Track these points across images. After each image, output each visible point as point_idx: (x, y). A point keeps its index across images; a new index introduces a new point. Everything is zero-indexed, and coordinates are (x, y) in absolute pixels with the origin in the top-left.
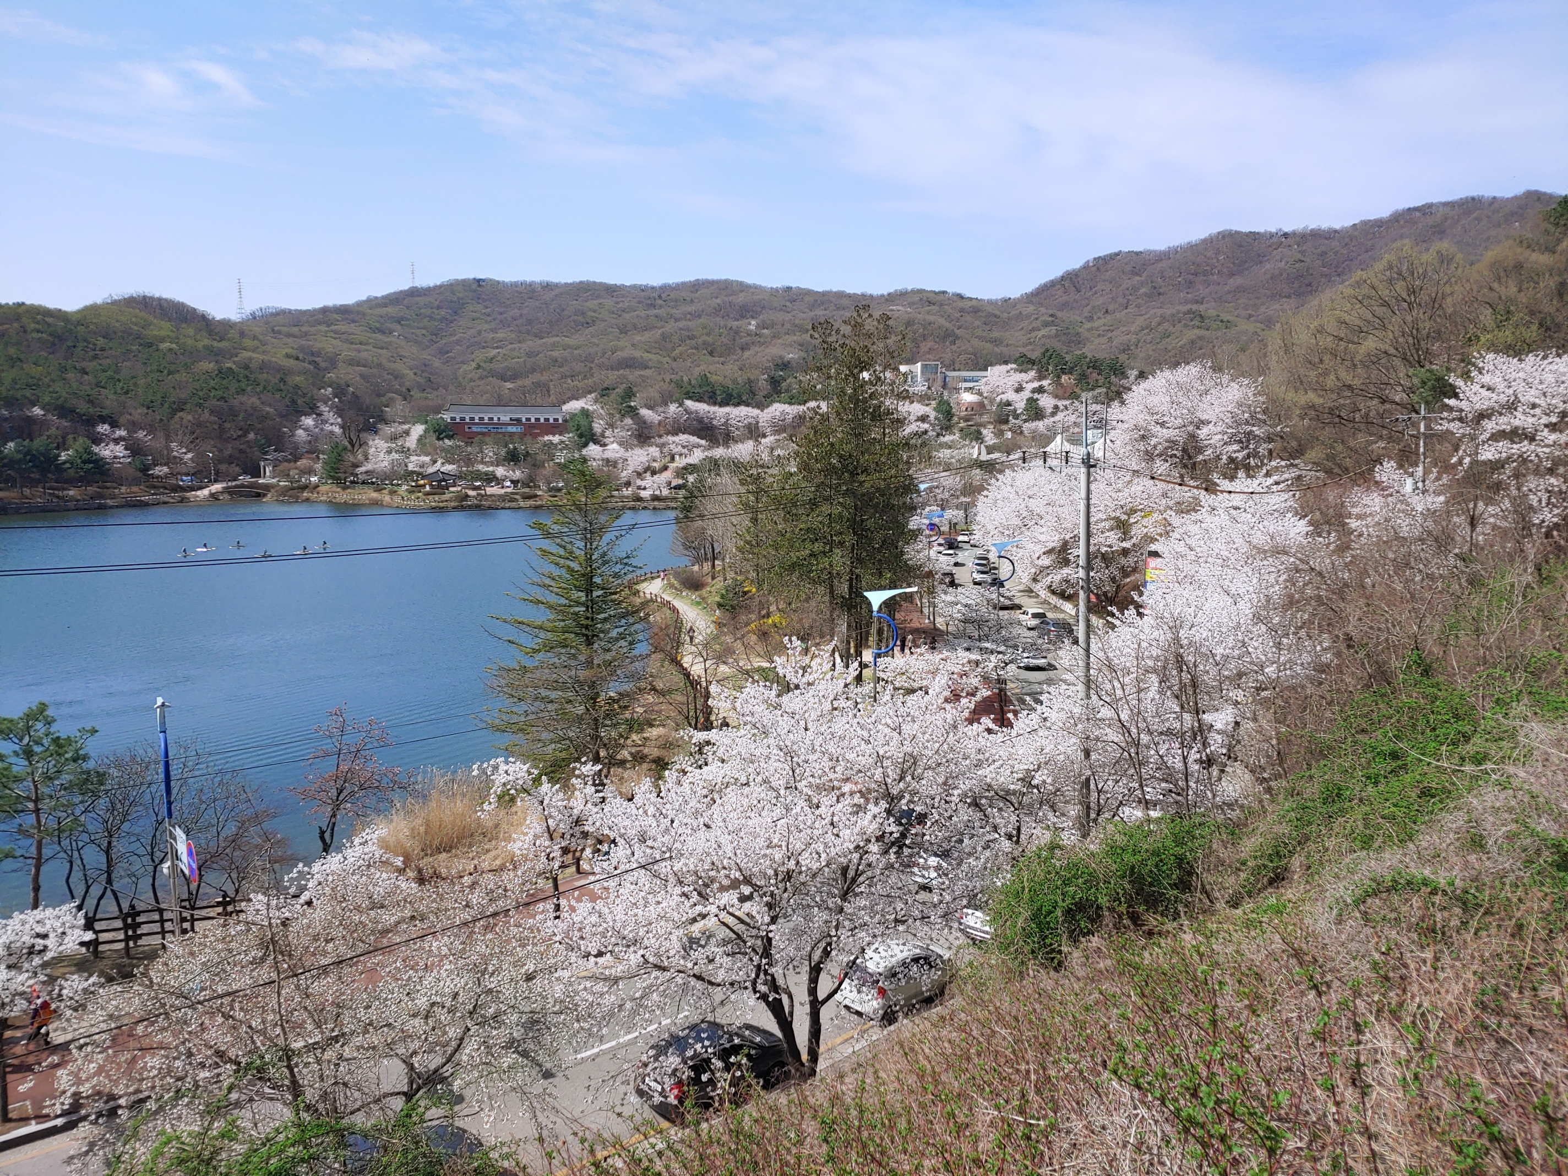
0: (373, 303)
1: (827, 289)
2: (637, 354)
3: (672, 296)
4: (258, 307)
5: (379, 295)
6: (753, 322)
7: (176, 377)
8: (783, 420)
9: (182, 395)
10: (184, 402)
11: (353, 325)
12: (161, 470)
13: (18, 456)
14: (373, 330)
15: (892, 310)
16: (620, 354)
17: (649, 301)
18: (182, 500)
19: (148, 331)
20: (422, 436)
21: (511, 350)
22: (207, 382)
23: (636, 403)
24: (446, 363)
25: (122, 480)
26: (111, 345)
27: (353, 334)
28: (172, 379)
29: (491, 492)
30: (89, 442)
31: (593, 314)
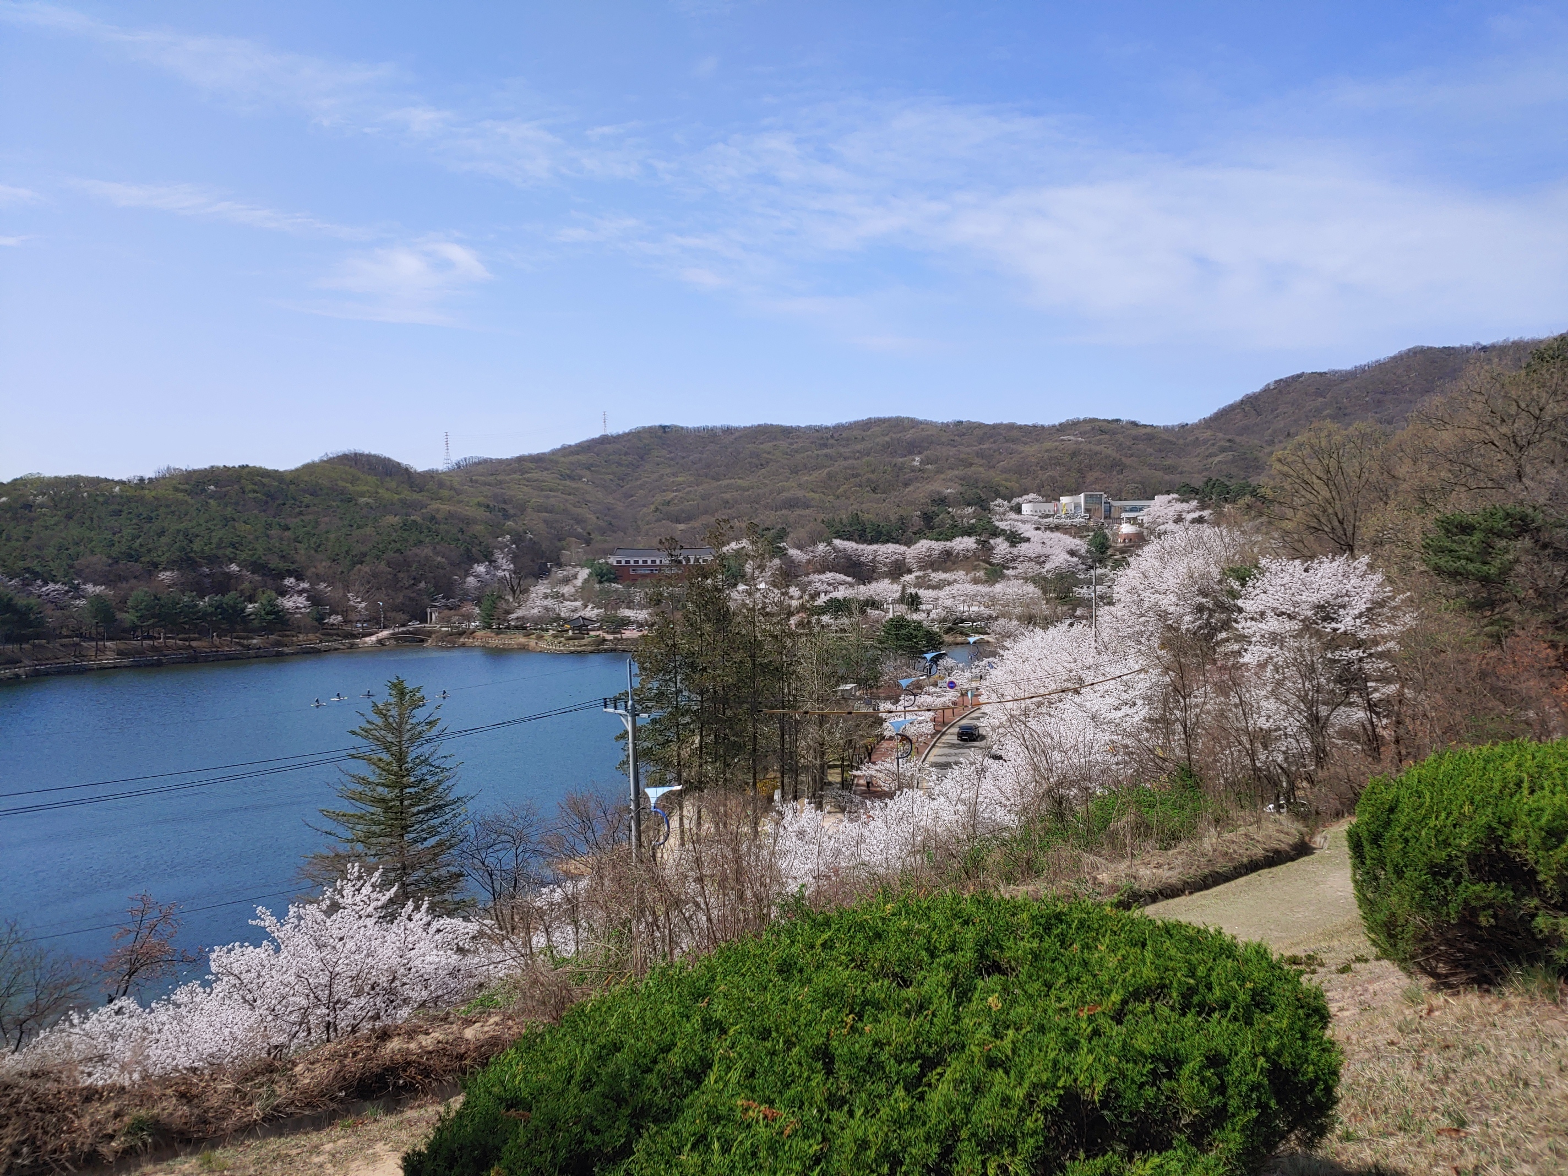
0: (567, 451)
1: (998, 421)
2: (800, 493)
5: (573, 443)
6: (917, 459)
7: (362, 531)
8: (929, 556)
9: (364, 549)
10: (365, 555)
11: (545, 473)
12: (336, 619)
13: (210, 610)
14: (564, 477)
15: (1063, 440)
16: (785, 495)
17: (822, 442)
18: (352, 646)
19: (351, 487)
20: (586, 579)
21: (688, 493)
22: (390, 534)
23: (784, 544)
24: (628, 507)
25: (300, 629)
26: (315, 502)
27: (544, 481)
28: (357, 533)
29: (628, 636)
30: (275, 595)
31: (768, 456)
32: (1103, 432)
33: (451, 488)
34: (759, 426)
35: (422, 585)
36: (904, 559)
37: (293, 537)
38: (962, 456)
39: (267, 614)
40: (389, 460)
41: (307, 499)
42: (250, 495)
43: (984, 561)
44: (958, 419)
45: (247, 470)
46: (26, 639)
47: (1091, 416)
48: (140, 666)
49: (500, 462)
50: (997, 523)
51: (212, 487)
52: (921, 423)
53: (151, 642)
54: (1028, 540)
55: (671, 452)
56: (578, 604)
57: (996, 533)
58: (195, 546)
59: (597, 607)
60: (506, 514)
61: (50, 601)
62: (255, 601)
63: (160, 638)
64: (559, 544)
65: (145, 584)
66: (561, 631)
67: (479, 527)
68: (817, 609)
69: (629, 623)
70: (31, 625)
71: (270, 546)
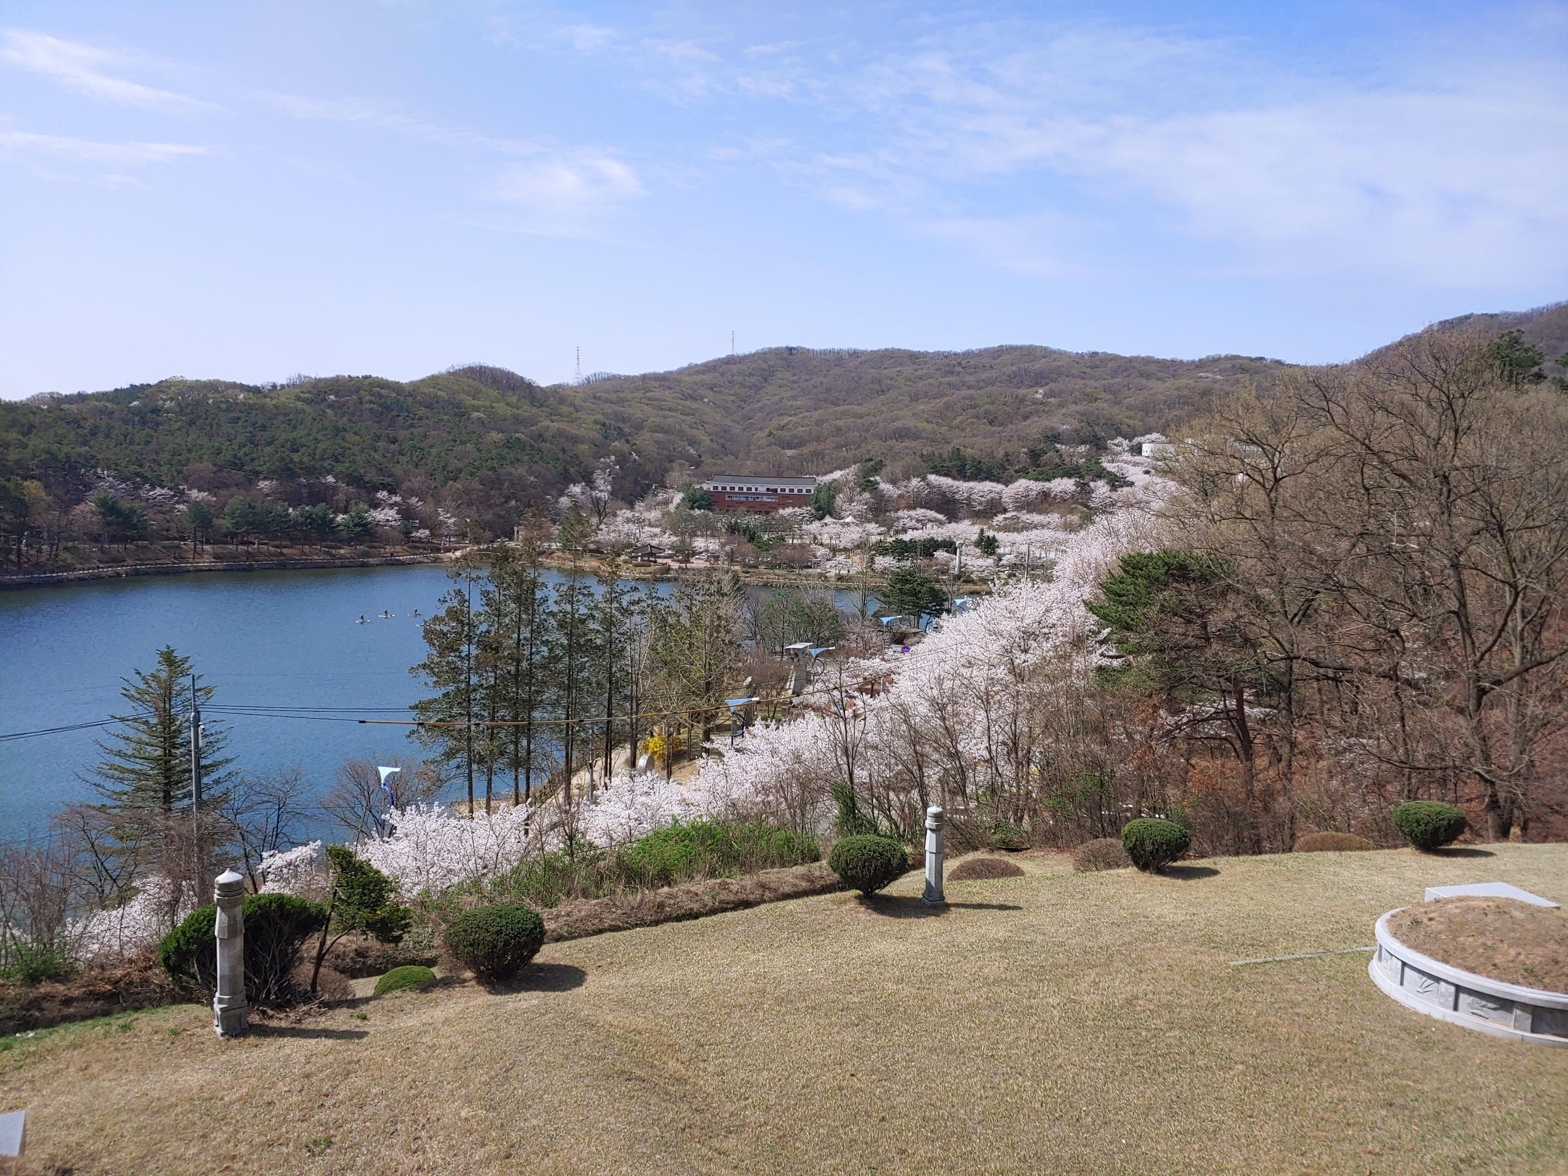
0: (693, 370)
1: (1135, 354)
2: (913, 423)
3: (972, 362)
5: (699, 362)
6: (1040, 391)
7: (462, 447)
8: (1026, 496)
9: (460, 465)
10: (460, 471)
11: (667, 393)
12: (423, 533)
13: (301, 520)
14: (685, 397)
15: (1201, 377)
16: (898, 424)
17: (948, 369)
18: (436, 560)
19: (469, 401)
20: (679, 504)
21: (804, 418)
22: (489, 451)
23: (878, 478)
24: (745, 429)
25: (388, 541)
26: (429, 415)
27: (665, 401)
28: (458, 449)
29: (693, 565)
30: (366, 507)
31: (890, 382)
32: (1243, 370)
33: (571, 405)
34: (886, 350)
35: (513, 503)
36: (1001, 498)
37: (398, 449)
38: (1088, 390)
39: (355, 525)
40: (513, 374)
41: (422, 411)
42: (367, 406)
43: (1082, 504)
44: (1093, 350)
45: (369, 380)
46: (133, 539)
47: (1234, 353)
48: (231, 570)
49: (627, 378)
50: (1105, 465)
51: (332, 397)
52: (1055, 352)
53: (245, 548)
54: (1132, 484)
55: (794, 375)
56: (657, 530)
57: (1101, 474)
58: (296, 457)
59: (675, 534)
60: (621, 434)
61: (155, 505)
62: (345, 512)
63: (254, 544)
64: (668, 465)
65: (244, 493)
66: (631, 557)
67: (584, 447)
68: (882, 549)
69: (701, 553)
70: (134, 527)
71: (370, 459)
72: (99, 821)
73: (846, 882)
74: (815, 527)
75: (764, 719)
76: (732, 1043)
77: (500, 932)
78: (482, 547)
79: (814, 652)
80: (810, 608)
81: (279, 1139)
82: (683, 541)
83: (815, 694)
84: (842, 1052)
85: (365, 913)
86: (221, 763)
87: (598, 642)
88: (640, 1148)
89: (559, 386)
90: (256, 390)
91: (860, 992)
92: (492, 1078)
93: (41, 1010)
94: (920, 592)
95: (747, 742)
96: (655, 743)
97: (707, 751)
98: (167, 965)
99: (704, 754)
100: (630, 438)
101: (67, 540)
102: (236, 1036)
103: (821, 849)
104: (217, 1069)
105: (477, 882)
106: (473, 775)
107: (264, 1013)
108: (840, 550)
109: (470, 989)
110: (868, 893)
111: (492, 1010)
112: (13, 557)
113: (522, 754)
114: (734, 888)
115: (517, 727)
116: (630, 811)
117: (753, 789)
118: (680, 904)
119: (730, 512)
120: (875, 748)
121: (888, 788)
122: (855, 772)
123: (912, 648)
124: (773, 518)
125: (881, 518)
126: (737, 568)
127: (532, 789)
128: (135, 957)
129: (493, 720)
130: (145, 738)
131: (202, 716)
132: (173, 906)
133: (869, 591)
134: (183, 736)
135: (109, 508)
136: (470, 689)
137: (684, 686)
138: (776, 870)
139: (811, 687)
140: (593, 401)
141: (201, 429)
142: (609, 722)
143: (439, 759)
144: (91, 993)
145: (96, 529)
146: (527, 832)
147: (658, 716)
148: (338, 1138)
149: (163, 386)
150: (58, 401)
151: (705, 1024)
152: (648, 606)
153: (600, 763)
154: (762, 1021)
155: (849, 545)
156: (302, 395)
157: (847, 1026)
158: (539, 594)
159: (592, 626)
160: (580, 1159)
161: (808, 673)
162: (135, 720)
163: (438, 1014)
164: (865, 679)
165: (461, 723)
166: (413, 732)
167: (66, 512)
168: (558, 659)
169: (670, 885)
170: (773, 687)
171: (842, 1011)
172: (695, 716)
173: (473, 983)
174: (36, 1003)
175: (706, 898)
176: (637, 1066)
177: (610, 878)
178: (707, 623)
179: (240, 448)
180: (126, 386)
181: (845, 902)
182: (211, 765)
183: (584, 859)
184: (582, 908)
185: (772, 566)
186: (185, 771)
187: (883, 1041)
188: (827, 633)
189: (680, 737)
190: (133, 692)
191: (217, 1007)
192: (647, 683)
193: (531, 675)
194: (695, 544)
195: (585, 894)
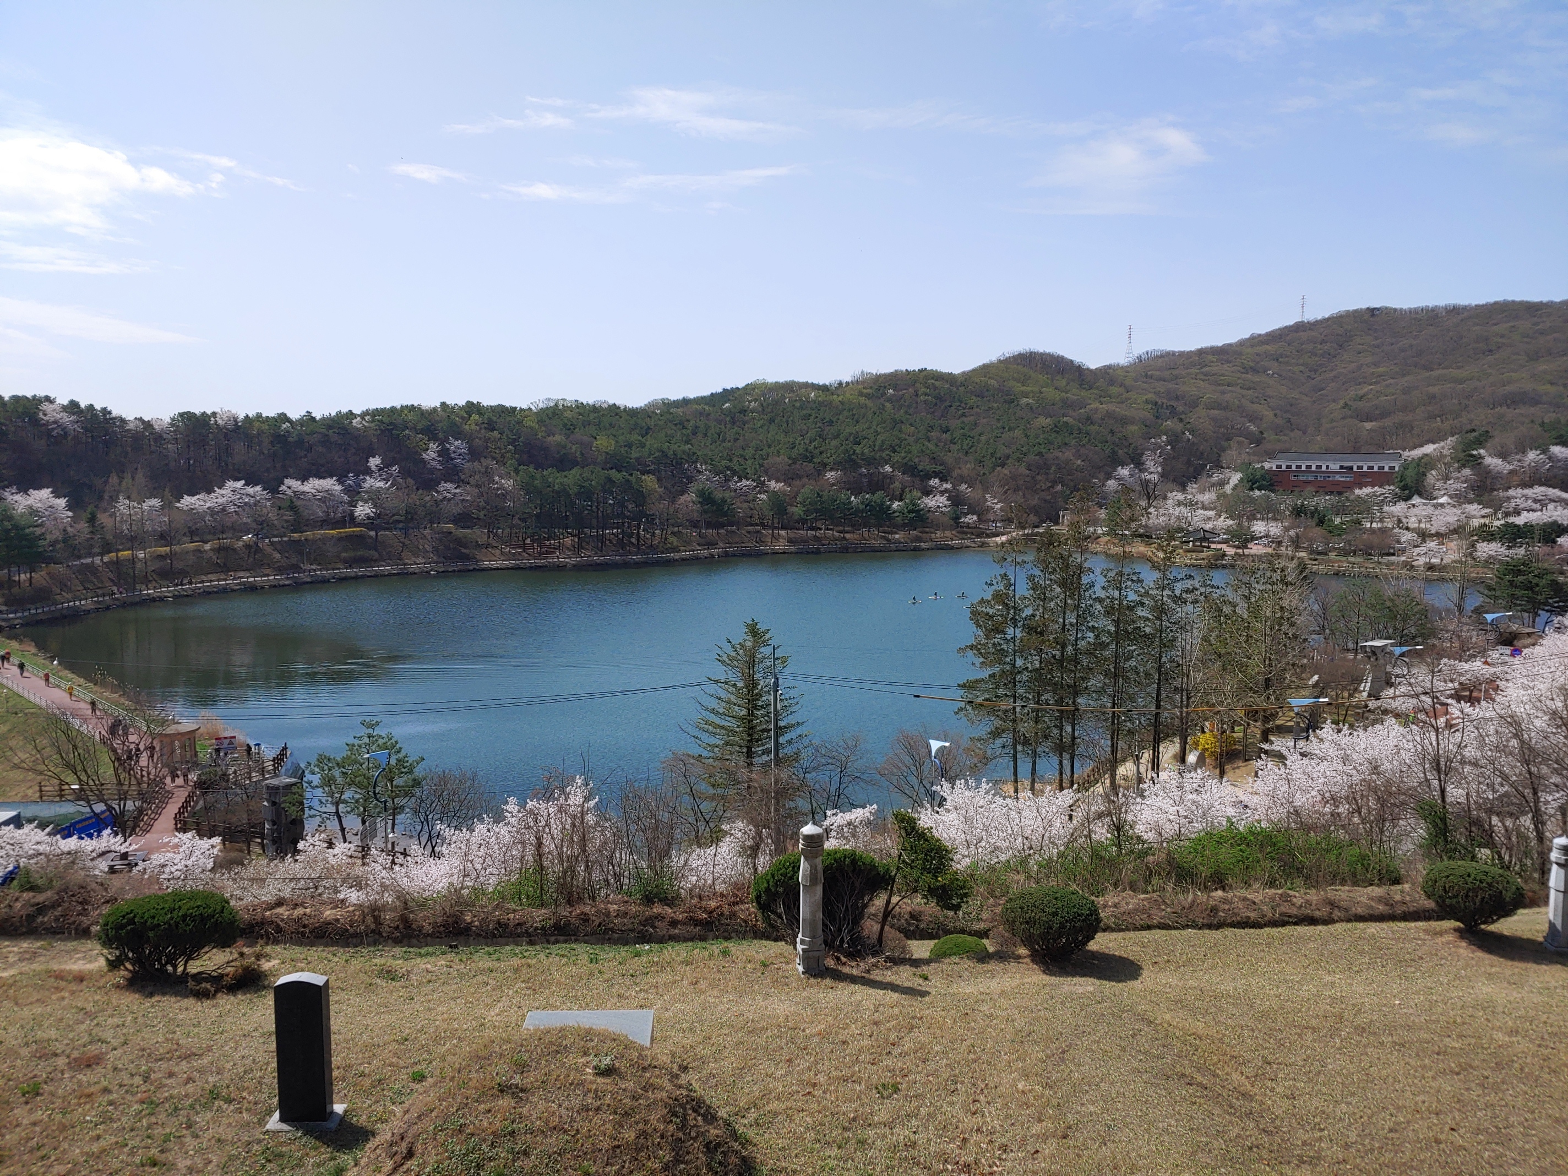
0: (1255, 341)
4: (1144, 350)
5: (1263, 332)
7: (1011, 434)
9: (1007, 451)
10: (1008, 457)
11: (1225, 366)
12: (971, 519)
13: (862, 507)
14: (1246, 370)
16: (1509, 388)
18: (983, 545)
19: (1018, 388)
20: (1236, 485)
21: (1387, 386)
22: (1037, 436)
23: (1482, 451)
24: (1314, 402)
25: (938, 527)
26: (979, 403)
27: (1223, 375)
28: (1007, 435)
29: (1252, 552)
30: (919, 494)
31: (1500, 340)
33: (1122, 385)
34: (1496, 303)
35: (1059, 487)
37: (949, 438)
39: (909, 512)
40: (1062, 358)
41: (973, 400)
42: (922, 398)
45: (925, 373)
46: (722, 526)
48: (802, 553)
49: (1182, 354)
51: (891, 391)
53: (813, 533)
55: (1376, 338)
56: (1211, 513)
58: (858, 449)
59: (1231, 518)
60: (1173, 412)
61: (740, 494)
62: (901, 500)
63: (821, 529)
64: (1225, 444)
65: (814, 483)
66: (1182, 542)
67: (1134, 428)
68: (1487, 534)
69: (1261, 538)
70: (725, 514)
71: (924, 449)
72: (697, 769)
73: (1443, 912)
74: (1399, 509)
75: (1336, 722)
76: (1304, 1066)
77: (1055, 914)
78: (1026, 531)
79: (1398, 651)
80: (1392, 600)
81: (852, 1076)
82: (1240, 525)
83: (1395, 697)
84: (1439, 1101)
85: (928, 878)
86: (793, 725)
87: (1148, 630)
88: (1203, 1158)
89: (1109, 367)
90: (824, 388)
91: (1461, 1036)
92: (1048, 1057)
93: (654, 927)
94: (1537, 585)
95: (1313, 746)
96: (1207, 739)
97: (1266, 752)
98: (759, 903)
99: (1262, 755)
100: (1183, 416)
101: (673, 526)
102: (815, 976)
103: (1403, 872)
104: (799, 1003)
105: (1024, 862)
106: (1018, 756)
107: (838, 959)
108: (1432, 535)
109: (1024, 966)
110: (1471, 927)
111: (1047, 990)
112: (633, 540)
113: (1067, 739)
114: (1298, 901)
115: (1061, 712)
116: (1178, 808)
117: (1319, 798)
118: (1236, 911)
119: (1295, 493)
120: (1475, 764)
121: (1490, 811)
122: (1448, 789)
123: (1525, 651)
124: (1347, 499)
125: (1486, 497)
126: (1303, 554)
127: (1076, 776)
128: (725, 892)
129: (1038, 703)
130: (733, 698)
131: (780, 681)
132: (754, 851)
133: (1467, 584)
134: (764, 699)
135: (706, 498)
136: (1015, 671)
137: (1240, 681)
138: (1347, 888)
139: (1392, 690)
140: (1145, 380)
141: (780, 426)
142: (1157, 714)
143: (985, 737)
144: (691, 918)
145: (695, 516)
146: (1071, 817)
147: (1210, 711)
148: (904, 1086)
149: (749, 389)
150: (668, 406)
151: (1272, 1041)
152: (1201, 594)
153: (1146, 756)
154: (1339, 1049)
155: (1443, 530)
156: (865, 391)
157: (1444, 1072)
158: (1085, 580)
159: (1140, 613)
160: (1140, 1156)
161: (1388, 675)
162: (726, 683)
163: (994, 985)
164: (1461, 684)
165: (1007, 704)
166: (961, 709)
167: (673, 502)
168: (1104, 646)
169: (1224, 890)
170: (1344, 688)
171: (1438, 1054)
172: (1252, 714)
173: (1028, 960)
174: (650, 921)
175: (1265, 908)
176: (1198, 1071)
177: (1160, 874)
178: (1268, 614)
179: (810, 442)
180: (720, 390)
181: (1441, 933)
182: (785, 727)
183: (1132, 852)
184: (1131, 901)
185: (1344, 553)
186: (764, 730)
187: (1492, 1098)
188: (1413, 630)
189: (1235, 735)
190: (725, 658)
191: (800, 947)
192: (1199, 676)
193: (1077, 662)
194: (1255, 528)
195: (1133, 887)
